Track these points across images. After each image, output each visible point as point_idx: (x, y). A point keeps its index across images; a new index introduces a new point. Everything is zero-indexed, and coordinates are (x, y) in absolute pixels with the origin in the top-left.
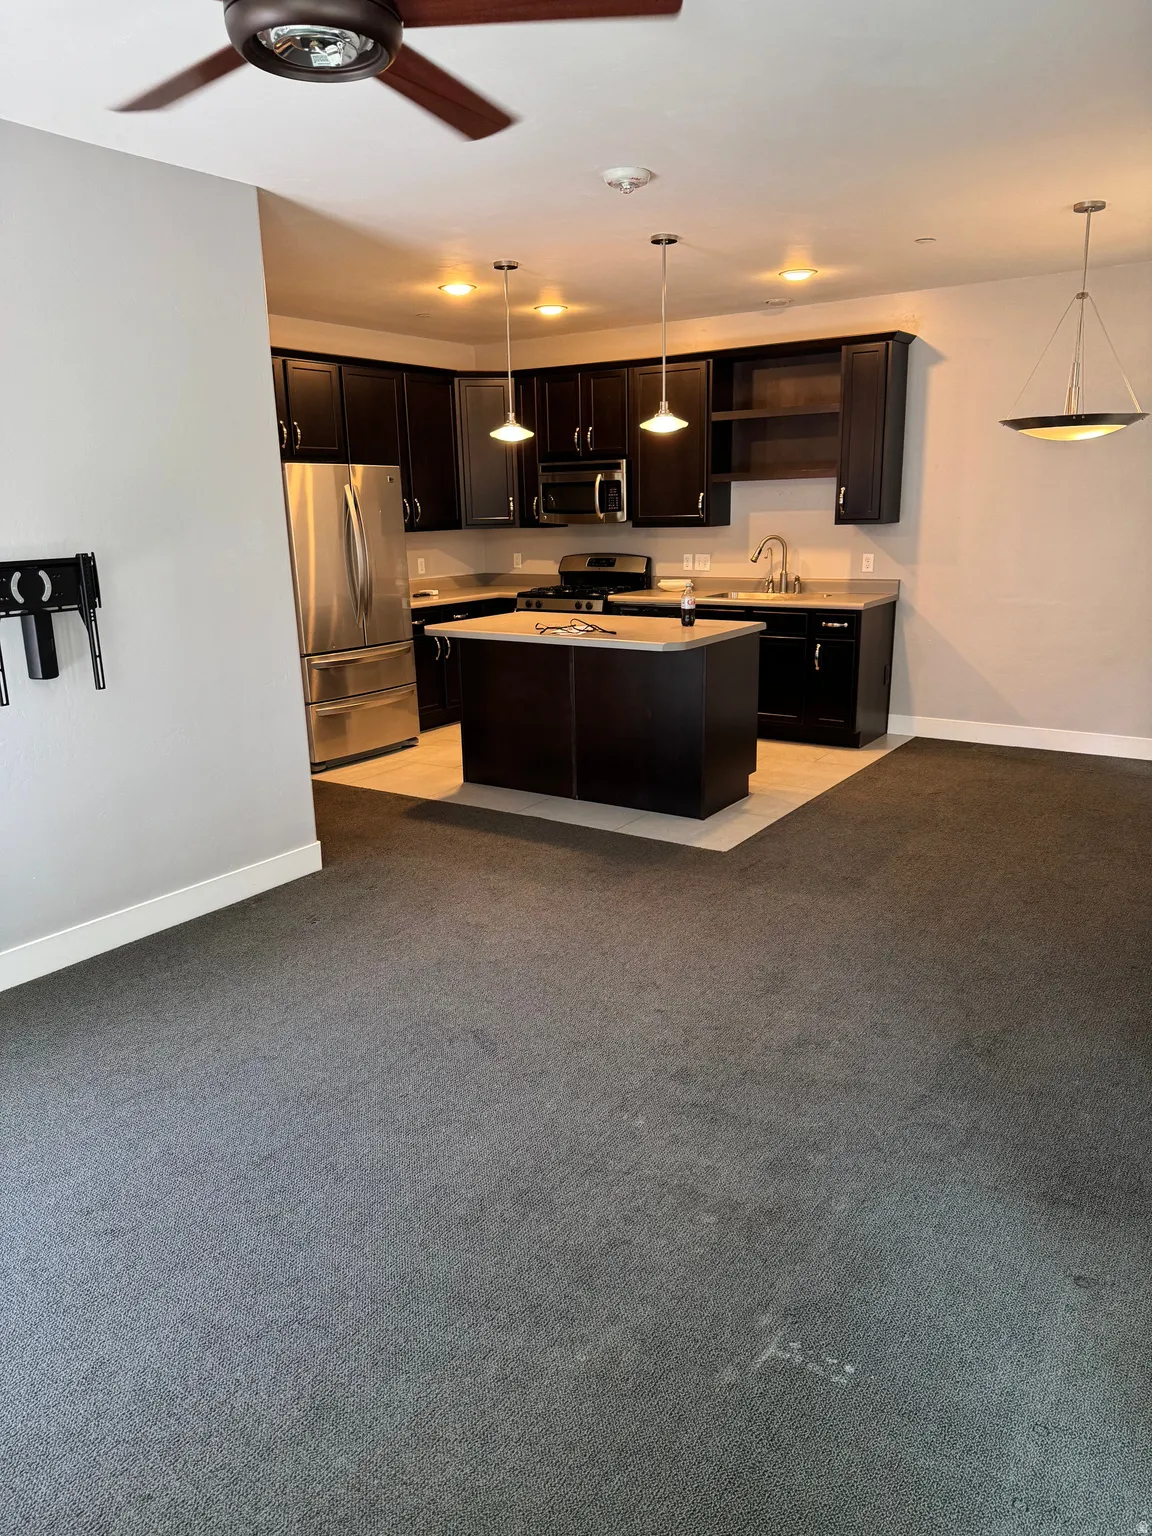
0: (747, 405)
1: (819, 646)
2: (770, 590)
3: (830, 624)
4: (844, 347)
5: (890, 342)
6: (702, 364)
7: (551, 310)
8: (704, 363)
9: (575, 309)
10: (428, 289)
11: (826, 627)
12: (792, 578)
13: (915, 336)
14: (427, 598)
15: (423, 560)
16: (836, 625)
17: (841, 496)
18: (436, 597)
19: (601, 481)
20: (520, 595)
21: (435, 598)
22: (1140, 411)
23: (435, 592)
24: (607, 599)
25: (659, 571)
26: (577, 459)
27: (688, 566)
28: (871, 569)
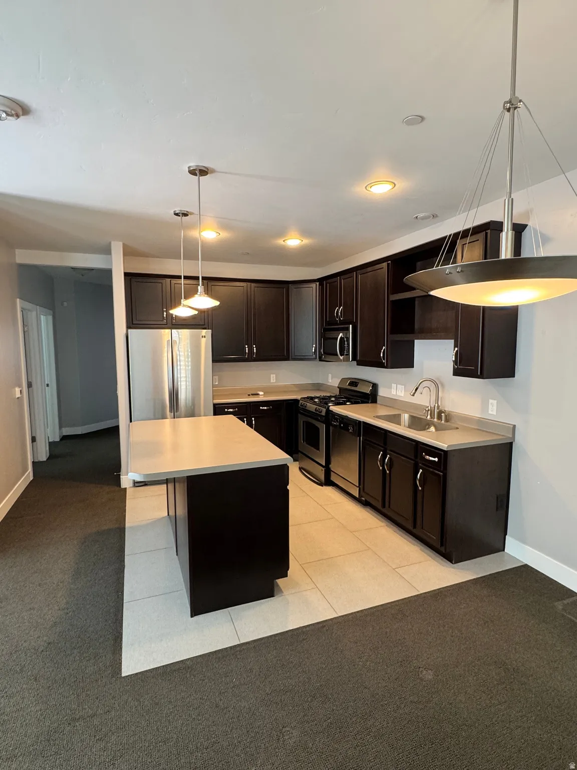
2: (429, 416)
4: (458, 241)
5: (488, 230)
7: (293, 242)
8: (385, 265)
9: (306, 241)
11: (425, 457)
12: (440, 411)
13: (527, 225)
14: (257, 396)
15: (274, 375)
16: (432, 458)
17: (454, 355)
18: (263, 396)
19: (341, 338)
20: (302, 398)
21: (261, 396)
23: (261, 393)
24: (328, 408)
25: (382, 392)
26: (337, 324)
27: (394, 392)
28: (495, 413)
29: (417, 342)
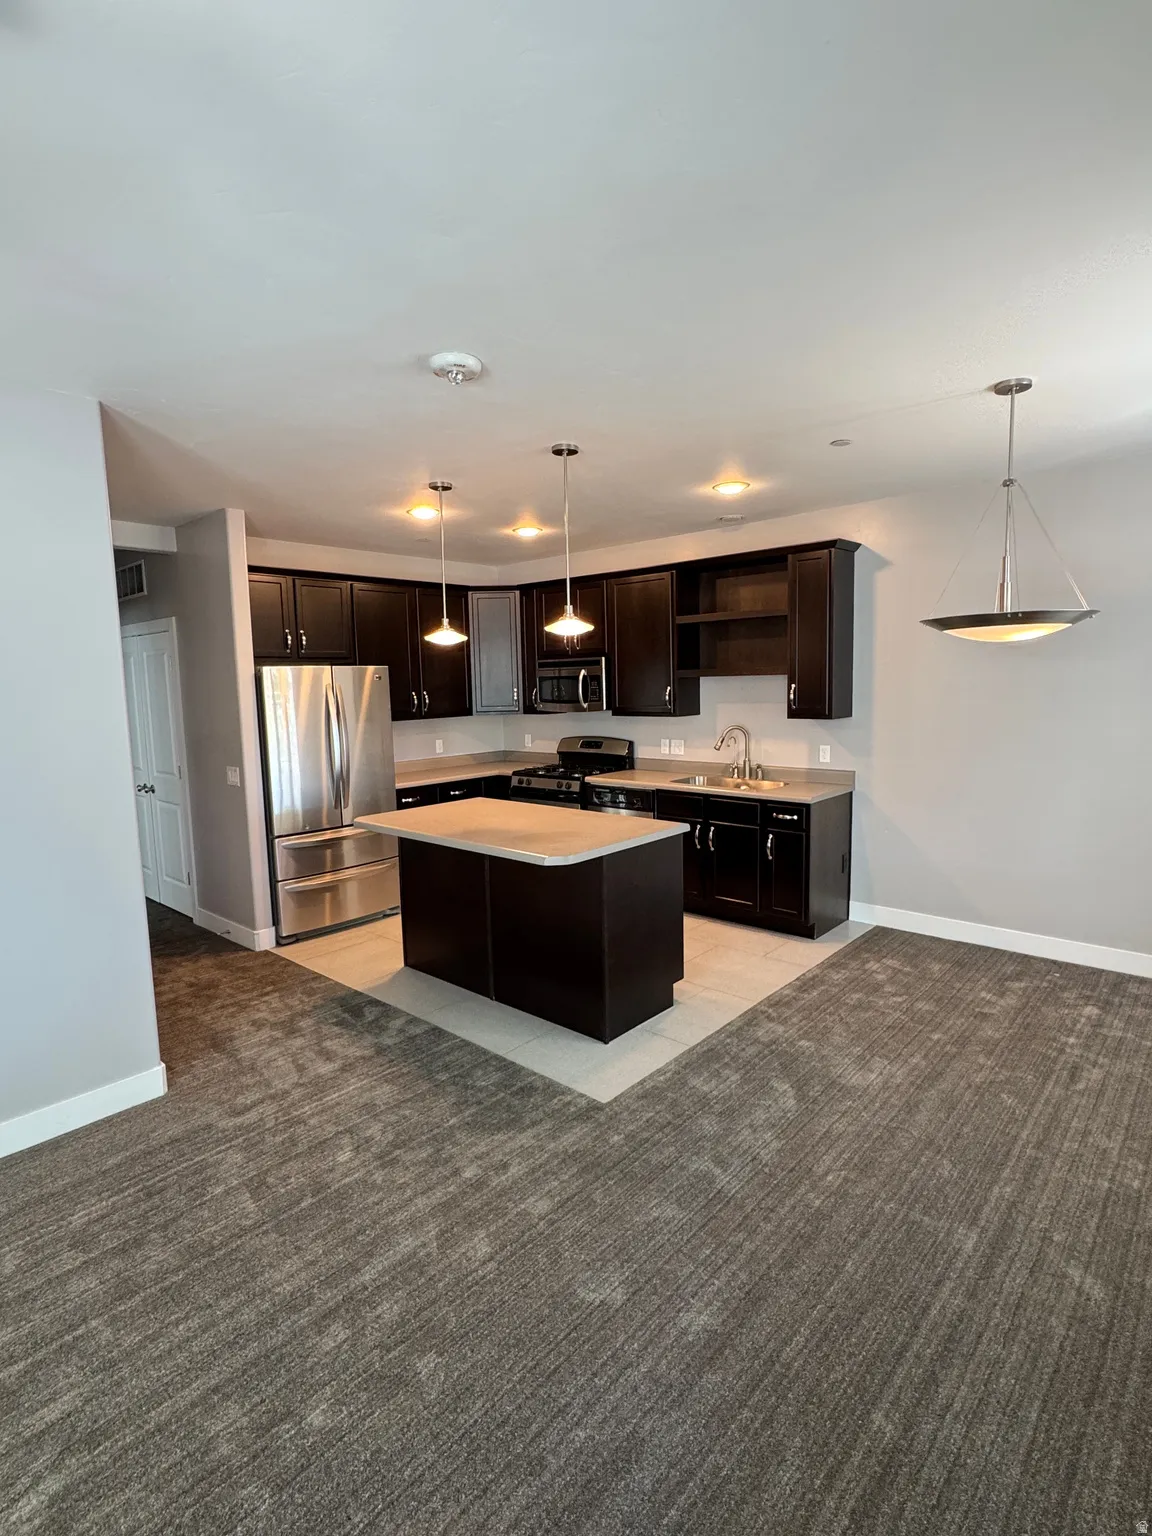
0: (713, 609)
1: (771, 836)
2: (736, 775)
3: (781, 816)
4: (790, 556)
5: (833, 549)
6: (666, 575)
7: (528, 531)
8: (669, 573)
9: (548, 530)
10: (399, 512)
11: (777, 817)
12: (754, 766)
13: (861, 544)
15: (442, 741)
16: (788, 817)
17: (792, 692)
19: (584, 676)
20: (515, 773)
22: (1086, 608)
24: (584, 780)
25: (641, 753)
26: (567, 656)
27: (665, 750)
28: (828, 760)
29: (703, 680)
